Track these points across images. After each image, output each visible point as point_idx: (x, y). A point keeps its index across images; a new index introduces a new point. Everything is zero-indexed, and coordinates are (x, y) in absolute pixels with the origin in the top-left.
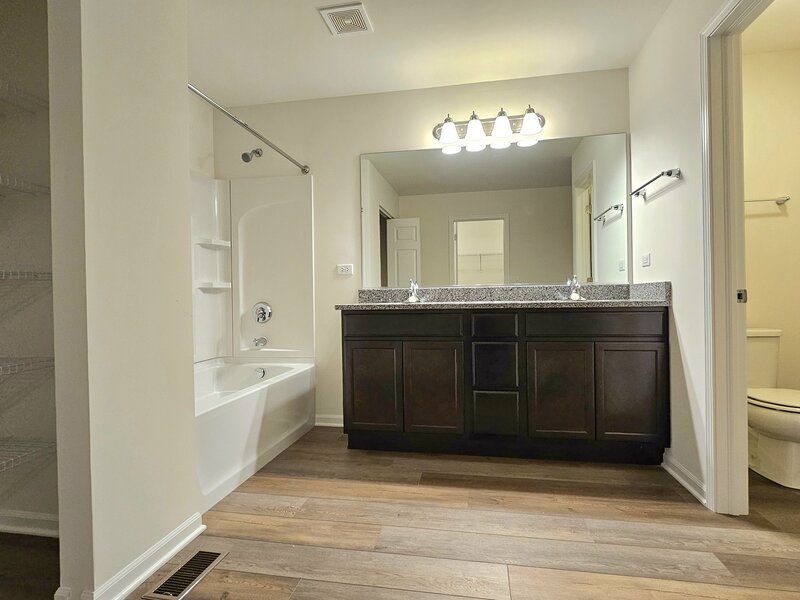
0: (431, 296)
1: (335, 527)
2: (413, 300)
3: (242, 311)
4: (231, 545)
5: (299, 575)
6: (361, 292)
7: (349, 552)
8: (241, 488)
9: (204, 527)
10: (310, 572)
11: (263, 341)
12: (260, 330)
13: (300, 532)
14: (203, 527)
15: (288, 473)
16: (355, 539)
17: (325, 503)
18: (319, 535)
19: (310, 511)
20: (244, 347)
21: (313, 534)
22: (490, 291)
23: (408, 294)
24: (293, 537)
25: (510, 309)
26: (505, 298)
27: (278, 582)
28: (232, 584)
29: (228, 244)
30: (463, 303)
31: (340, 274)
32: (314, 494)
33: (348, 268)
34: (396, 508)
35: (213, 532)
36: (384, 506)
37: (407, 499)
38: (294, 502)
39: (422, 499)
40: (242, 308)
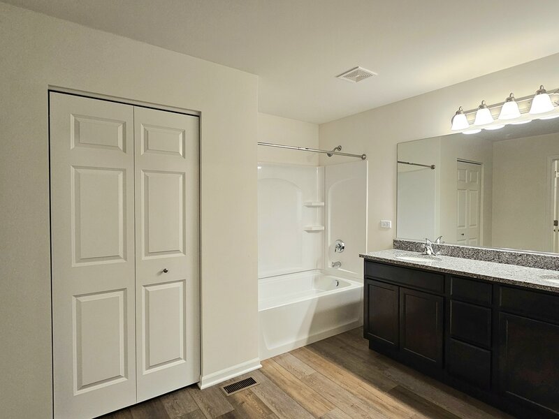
1: (313, 395)
4: (264, 380)
5: (274, 411)
6: (395, 241)
7: (306, 412)
8: (293, 352)
9: (261, 366)
10: (280, 412)
11: (340, 264)
13: (295, 389)
16: (316, 407)
17: (322, 379)
18: (302, 395)
19: (310, 380)
20: (330, 267)
21: (299, 393)
23: (425, 249)
24: (289, 390)
27: (264, 409)
28: (250, 400)
29: (323, 204)
31: (382, 227)
32: (322, 371)
33: (388, 224)
34: (355, 401)
35: (264, 370)
36: (350, 396)
37: (368, 398)
38: (308, 371)
39: (377, 403)
40: (330, 243)
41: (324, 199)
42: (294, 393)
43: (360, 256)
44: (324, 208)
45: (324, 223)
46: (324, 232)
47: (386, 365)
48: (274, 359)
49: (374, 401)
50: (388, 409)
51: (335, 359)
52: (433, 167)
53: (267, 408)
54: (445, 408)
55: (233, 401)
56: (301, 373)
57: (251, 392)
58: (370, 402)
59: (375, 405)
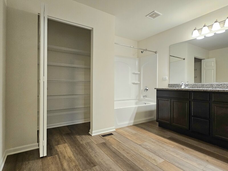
0: (190, 86)
1: (136, 138)
2: (183, 87)
3: (142, 89)
4: (117, 134)
5: (122, 142)
6: (169, 85)
7: (134, 143)
8: (128, 127)
11: (146, 96)
12: (145, 93)
14: (115, 130)
15: (142, 128)
16: (138, 142)
17: (140, 134)
18: (132, 139)
19: (135, 134)
20: (142, 98)
22: (212, 85)
23: (181, 86)
24: (127, 137)
25: (205, 91)
26: (218, 88)
28: (111, 139)
29: (139, 73)
30: (201, 89)
31: (164, 80)
32: (140, 132)
33: (166, 78)
34: (153, 140)
35: (116, 131)
36: (151, 139)
37: (159, 140)
38: (134, 132)
39: (162, 141)
40: (142, 88)
41: (140, 71)
42: (129, 138)
43: (155, 89)
44: (140, 75)
45: (140, 80)
46: (140, 84)
47: (165, 131)
48: (121, 128)
49: (161, 141)
50: (167, 143)
51: (144, 129)
52: (184, 59)
53: (118, 141)
54: (190, 143)
55: (105, 140)
56: (131, 132)
57: (112, 137)
58: (159, 141)
59: (161, 142)
